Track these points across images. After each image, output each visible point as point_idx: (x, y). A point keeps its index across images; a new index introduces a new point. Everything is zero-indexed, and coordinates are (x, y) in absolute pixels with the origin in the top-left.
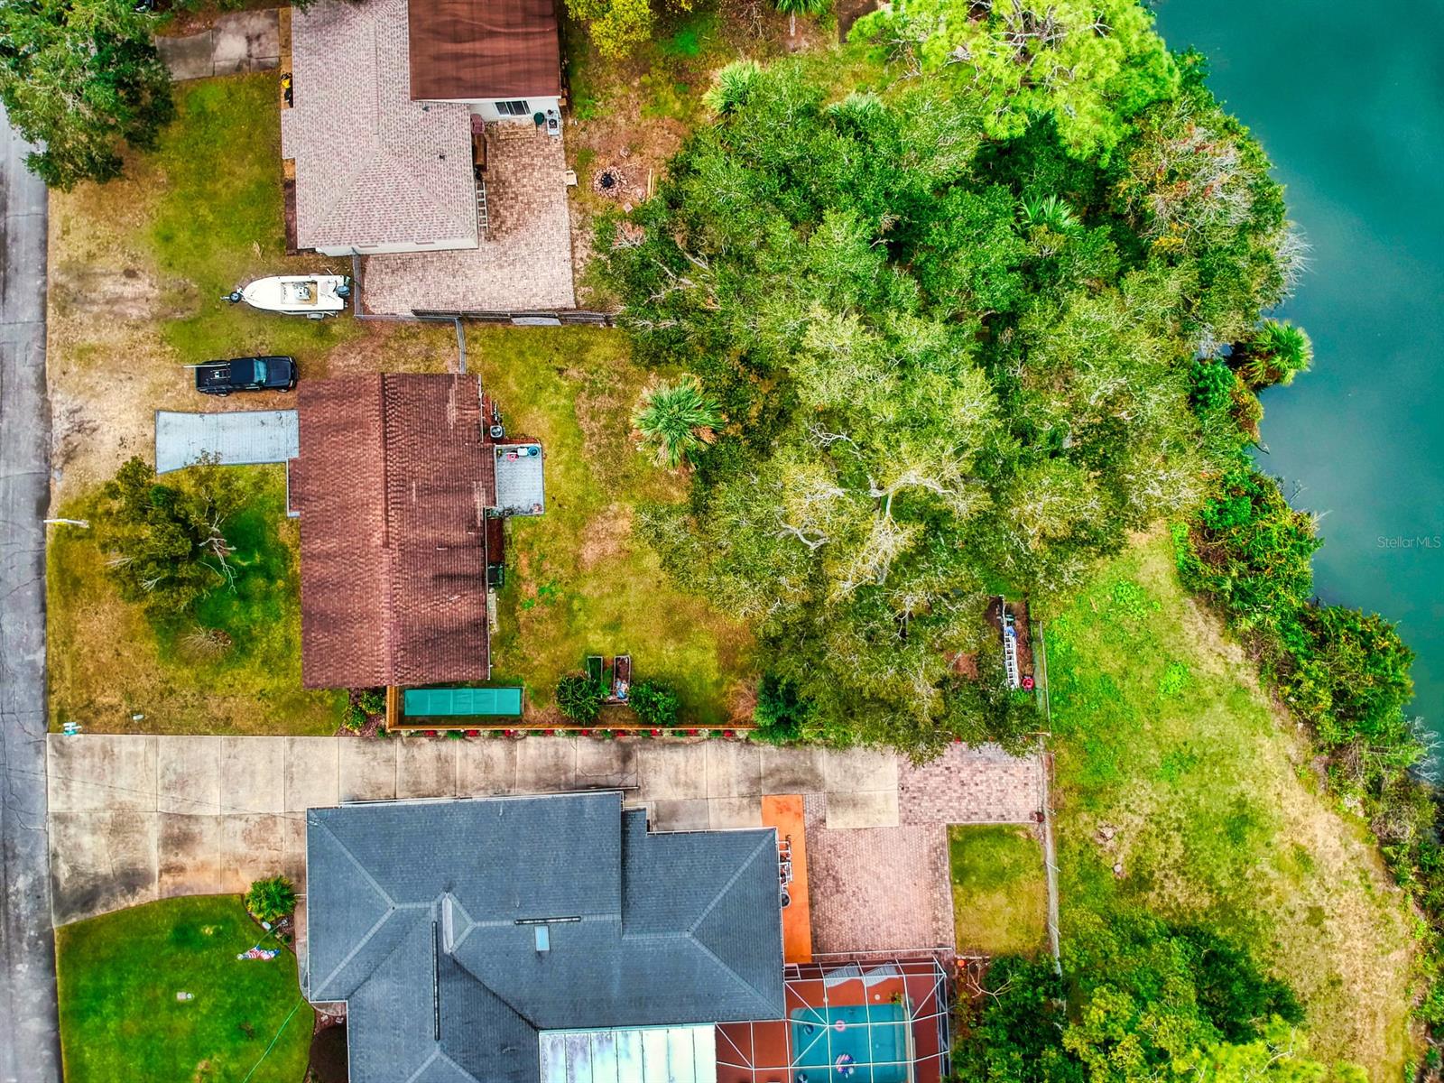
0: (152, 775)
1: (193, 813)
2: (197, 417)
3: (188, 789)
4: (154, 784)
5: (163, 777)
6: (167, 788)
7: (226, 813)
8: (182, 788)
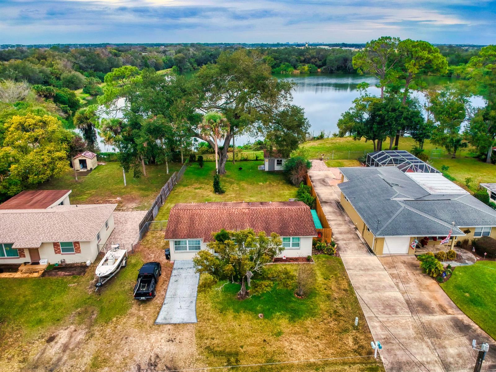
0: (391, 319)
1: (404, 301)
2: (164, 306)
3: (392, 304)
4: (396, 318)
5: (390, 314)
6: (396, 313)
7: (398, 290)
8: (392, 306)
